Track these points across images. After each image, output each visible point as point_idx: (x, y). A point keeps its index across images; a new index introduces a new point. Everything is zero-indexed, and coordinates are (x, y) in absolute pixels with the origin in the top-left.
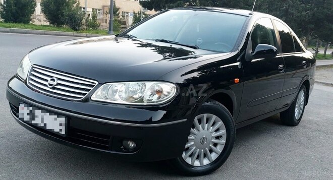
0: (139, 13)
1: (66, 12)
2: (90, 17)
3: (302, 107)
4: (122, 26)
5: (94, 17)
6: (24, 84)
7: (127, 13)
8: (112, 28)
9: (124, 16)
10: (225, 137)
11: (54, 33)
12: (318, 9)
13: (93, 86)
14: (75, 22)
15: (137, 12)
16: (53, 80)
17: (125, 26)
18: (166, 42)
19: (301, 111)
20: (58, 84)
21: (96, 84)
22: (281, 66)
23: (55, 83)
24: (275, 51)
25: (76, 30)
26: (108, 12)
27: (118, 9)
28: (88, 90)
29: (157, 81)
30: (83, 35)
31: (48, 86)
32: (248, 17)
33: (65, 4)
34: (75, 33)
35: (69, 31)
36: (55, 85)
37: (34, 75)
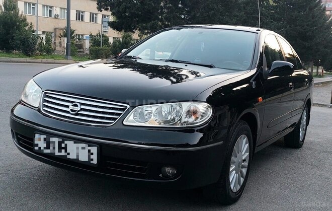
0: (97, 36)
1: (17, 35)
2: (44, 41)
3: (305, 127)
4: (79, 50)
5: (48, 41)
6: (37, 112)
7: (82, 35)
8: (69, 53)
9: (79, 39)
10: (247, 160)
11: (5, 60)
12: (290, 27)
13: (124, 110)
14: (28, 46)
15: (96, 35)
16: (76, 105)
17: (81, 50)
18: (177, 61)
19: (304, 132)
20: (82, 109)
21: (127, 107)
22: (291, 84)
23: (79, 109)
24: (292, 67)
25: (29, 56)
26: (62, 34)
27: (73, 32)
28: (119, 114)
29: (194, 101)
30: (37, 61)
31: (71, 112)
32: (257, 33)
33: (15, 27)
34: (28, 59)
35: (21, 57)
36: (79, 111)
37: (49, 102)
